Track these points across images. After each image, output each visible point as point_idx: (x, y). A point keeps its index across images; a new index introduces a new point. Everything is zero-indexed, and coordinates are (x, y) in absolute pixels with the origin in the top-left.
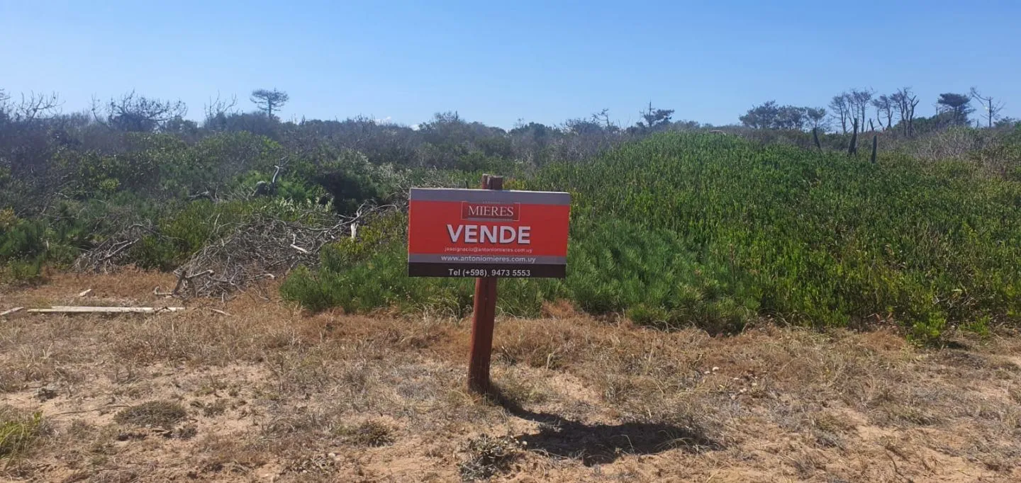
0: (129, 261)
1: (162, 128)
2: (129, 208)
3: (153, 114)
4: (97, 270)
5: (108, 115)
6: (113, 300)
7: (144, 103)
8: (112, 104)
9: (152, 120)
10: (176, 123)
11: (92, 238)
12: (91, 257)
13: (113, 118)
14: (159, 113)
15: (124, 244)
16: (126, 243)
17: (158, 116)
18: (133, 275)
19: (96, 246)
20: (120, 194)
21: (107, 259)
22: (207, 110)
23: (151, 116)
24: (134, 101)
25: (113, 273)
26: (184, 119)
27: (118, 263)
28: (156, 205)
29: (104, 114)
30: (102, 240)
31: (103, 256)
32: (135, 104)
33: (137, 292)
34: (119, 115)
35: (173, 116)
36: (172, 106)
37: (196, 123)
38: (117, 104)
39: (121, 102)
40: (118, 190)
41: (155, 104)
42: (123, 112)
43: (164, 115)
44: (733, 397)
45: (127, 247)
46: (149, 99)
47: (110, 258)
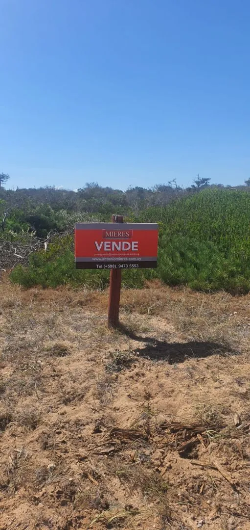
44: (245, 327)
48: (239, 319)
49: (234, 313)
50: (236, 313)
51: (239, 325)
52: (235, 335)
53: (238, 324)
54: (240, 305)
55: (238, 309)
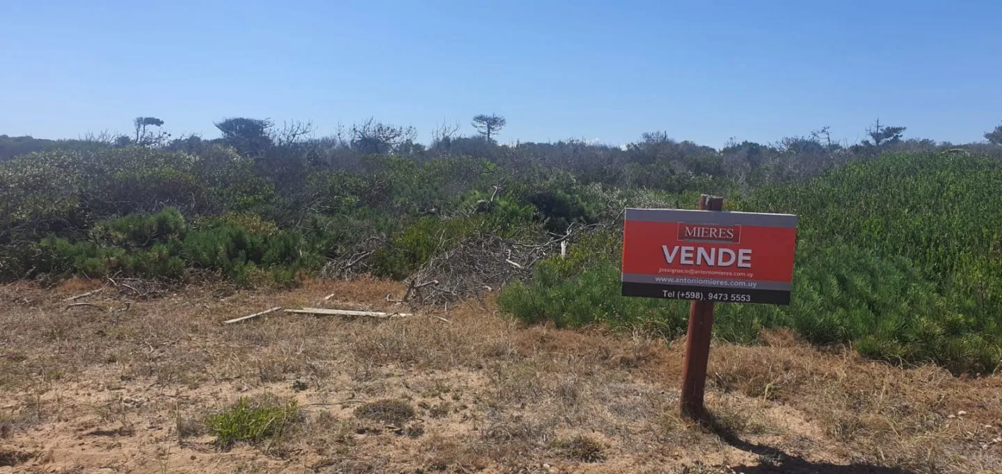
0: (365, 270)
1: (395, 151)
2: (366, 223)
3: (388, 139)
4: (340, 277)
5: (350, 139)
6: (351, 304)
7: (380, 129)
8: (354, 129)
9: (388, 144)
10: (408, 145)
11: (336, 248)
12: (335, 265)
13: (355, 142)
14: (393, 137)
15: (362, 254)
16: (364, 254)
17: (392, 140)
18: (367, 283)
19: (339, 255)
20: (360, 210)
21: (348, 267)
22: (435, 135)
23: (386, 140)
24: (372, 127)
25: (352, 280)
26: (414, 143)
27: (357, 271)
28: (390, 220)
29: (347, 138)
30: (344, 250)
31: (344, 265)
32: (373, 130)
33: (372, 298)
34: (360, 139)
35: (405, 140)
36: (404, 131)
37: (425, 147)
38: (358, 129)
39: (362, 128)
40: (358, 206)
41: (390, 130)
42: (364, 136)
43: (397, 139)
44: (985, 446)
45: (365, 258)
46: (385, 124)
47: (350, 266)
48: (970, 427)
49: (960, 413)
50: (964, 412)
51: (970, 441)
52: (962, 461)
53: (968, 437)
54: (974, 397)
55: (968, 405)
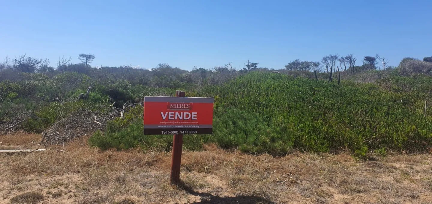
0: (20, 129)
1: (38, 70)
2: (21, 105)
3: (34, 64)
4: (6, 133)
5: (13, 65)
6: (12, 146)
7: (30, 60)
8: (15, 60)
9: (34, 67)
10: (45, 68)
11: (3, 119)
12: (3, 127)
13: (16, 66)
14: (37, 64)
15: (19, 121)
16: (20, 121)
17: (36, 65)
18: (23, 135)
19: (5, 122)
20: (18, 99)
21: (10, 128)
22: (58, 63)
23: (33, 65)
24: (25, 59)
25: (13, 135)
26: (48, 66)
27: (16, 130)
28: (34, 104)
29: (11, 64)
30: (8, 120)
31: (8, 127)
32: (26, 60)
33: (24, 143)
34: (18, 65)
35: (43, 65)
36: (43, 61)
37: (54, 68)
38: (17, 60)
39: (19, 59)
40: (17, 97)
41: (35, 60)
42: (20, 63)
43: (39, 65)
44: (282, 183)
45: (20, 123)
46: (32, 58)
47: (12, 128)
48: (278, 177)
49: (274, 171)
50: (276, 171)
51: (278, 181)
52: (275, 190)
53: (277, 180)
54: (279, 165)
55: (278, 168)
